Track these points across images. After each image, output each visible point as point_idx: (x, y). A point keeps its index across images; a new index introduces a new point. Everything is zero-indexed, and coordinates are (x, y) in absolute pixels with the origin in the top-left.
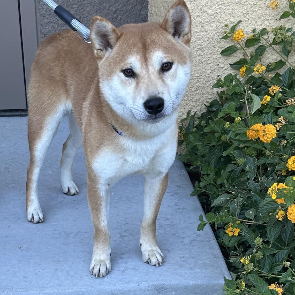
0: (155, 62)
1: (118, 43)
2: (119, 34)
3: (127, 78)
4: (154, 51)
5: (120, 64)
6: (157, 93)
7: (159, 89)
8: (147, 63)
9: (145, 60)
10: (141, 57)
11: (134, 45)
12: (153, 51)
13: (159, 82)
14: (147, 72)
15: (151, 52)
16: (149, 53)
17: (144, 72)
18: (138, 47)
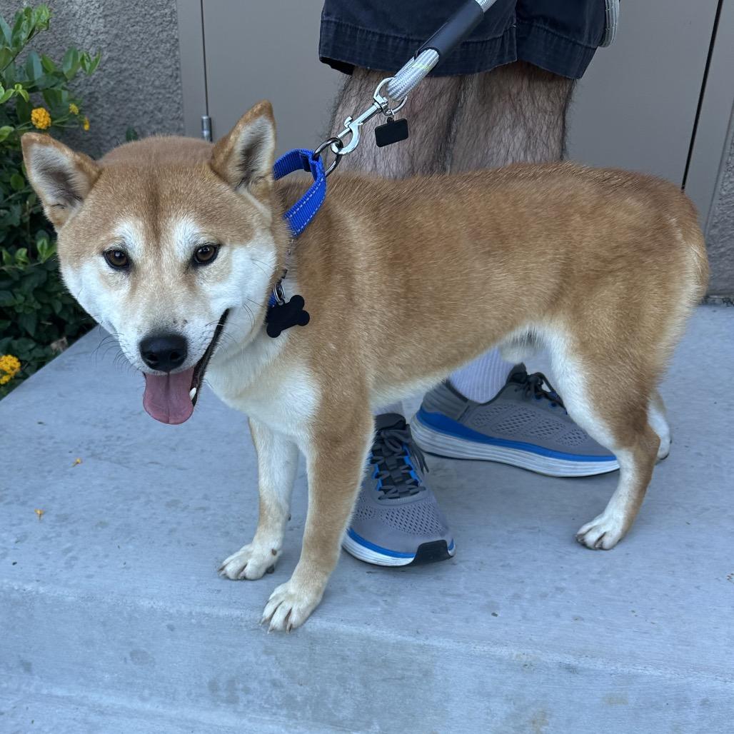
0: (178, 245)
1: (93, 191)
2: (94, 173)
3: (111, 271)
4: (176, 216)
5: (98, 238)
6: (171, 321)
7: (176, 310)
8: (159, 242)
9: (156, 234)
10: (145, 225)
11: (130, 197)
12: (174, 215)
13: (180, 292)
14: (158, 263)
15: (170, 216)
16: (165, 218)
17: (151, 262)
18: (139, 201)
